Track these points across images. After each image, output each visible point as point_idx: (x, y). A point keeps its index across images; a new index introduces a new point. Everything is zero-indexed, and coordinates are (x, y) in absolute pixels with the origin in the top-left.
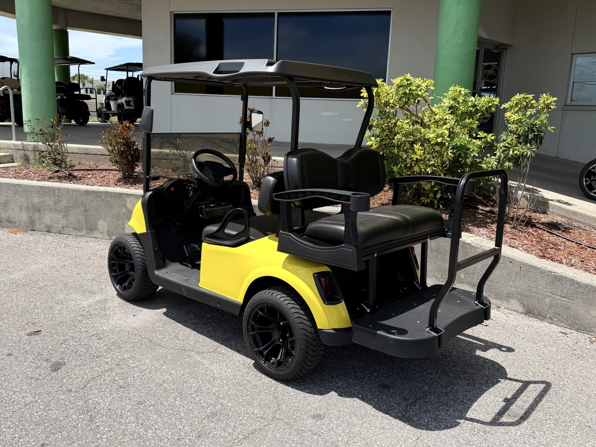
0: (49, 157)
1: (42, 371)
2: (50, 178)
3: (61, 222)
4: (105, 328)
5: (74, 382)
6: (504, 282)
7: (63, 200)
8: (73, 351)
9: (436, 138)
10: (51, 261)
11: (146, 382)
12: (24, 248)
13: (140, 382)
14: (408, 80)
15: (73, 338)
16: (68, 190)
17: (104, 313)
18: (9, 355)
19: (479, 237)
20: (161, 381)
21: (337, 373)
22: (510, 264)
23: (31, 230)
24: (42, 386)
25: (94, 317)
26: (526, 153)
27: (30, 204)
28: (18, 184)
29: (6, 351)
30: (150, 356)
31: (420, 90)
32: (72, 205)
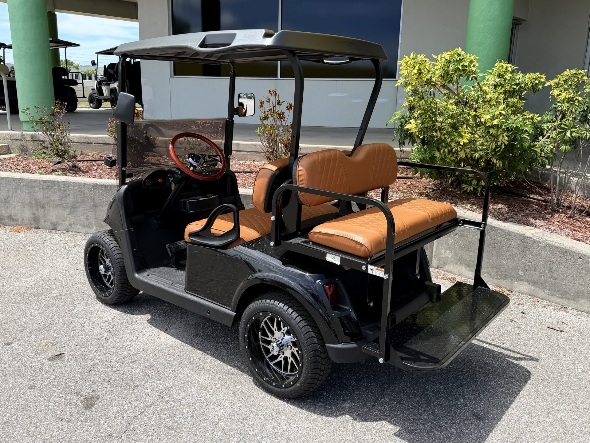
0: (51, 148)
1: (73, 409)
2: (53, 171)
3: (68, 219)
4: (137, 347)
5: (115, 424)
6: (572, 280)
7: (69, 195)
8: (104, 379)
9: (491, 120)
10: (62, 264)
11: (198, 420)
12: (30, 249)
13: (191, 420)
14: (459, 55)
15: (101, 361)
16: (74, 184)
17: (133, 327)
18: (31, 388)
19: (539, 229)
20: (216, 418)
21: (418, 401)
22: (580, 260)
23: (35, 228)
24: (76, 431)
25: (121, 333)
26: (585, 135)
27: (33, 200)
28: (20, 179)
29: (27, 383)
30: (195, 383)
31: (474, 66)
32: (80, 201)
